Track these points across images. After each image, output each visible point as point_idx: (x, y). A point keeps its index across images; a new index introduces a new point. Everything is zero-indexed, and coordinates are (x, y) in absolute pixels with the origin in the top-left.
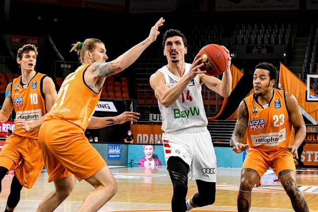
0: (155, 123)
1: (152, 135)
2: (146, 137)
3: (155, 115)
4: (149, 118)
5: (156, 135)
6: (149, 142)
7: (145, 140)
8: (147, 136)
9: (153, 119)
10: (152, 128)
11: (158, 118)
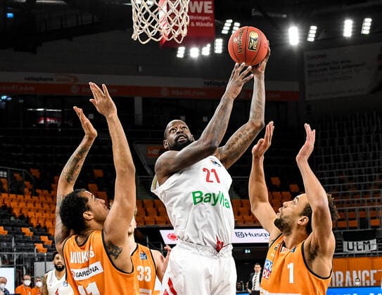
0: (351, 255)
1: (348, 273)
2: (339, 275)
3: (351, 243)
4: (342, 247)
5: (354, 272)
6: (344, 283)
7: (340, 280)
8: (341, 273)
9: (349, 249)
10: (348, 263)
11: (355, 247)
